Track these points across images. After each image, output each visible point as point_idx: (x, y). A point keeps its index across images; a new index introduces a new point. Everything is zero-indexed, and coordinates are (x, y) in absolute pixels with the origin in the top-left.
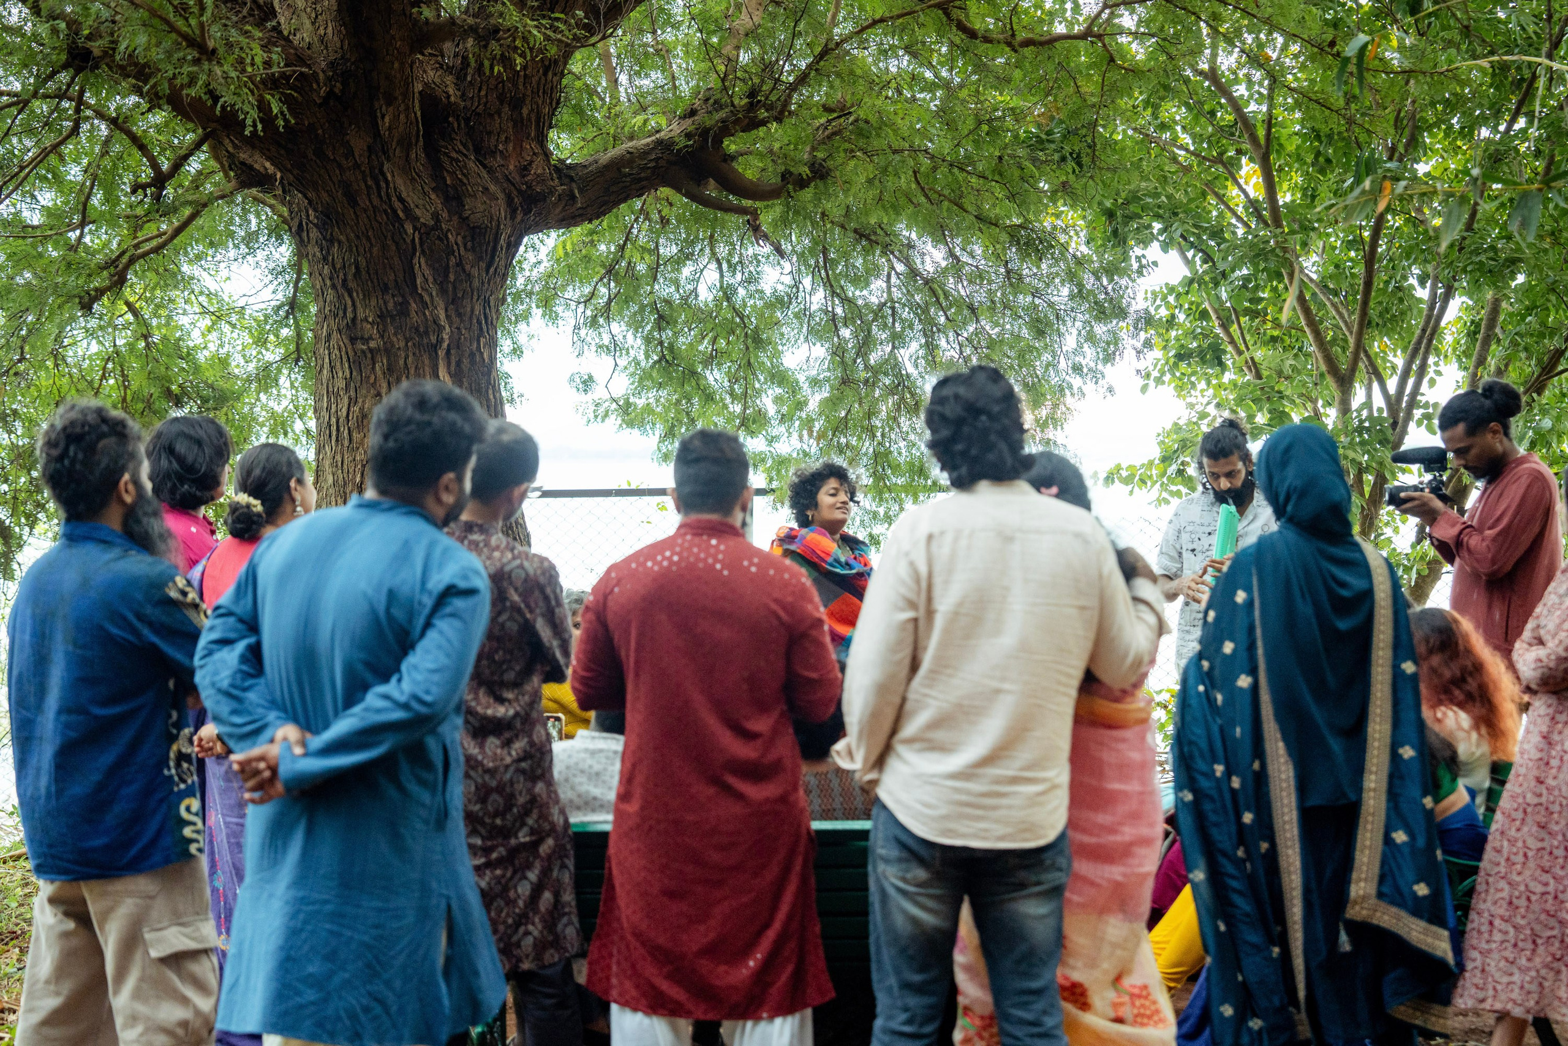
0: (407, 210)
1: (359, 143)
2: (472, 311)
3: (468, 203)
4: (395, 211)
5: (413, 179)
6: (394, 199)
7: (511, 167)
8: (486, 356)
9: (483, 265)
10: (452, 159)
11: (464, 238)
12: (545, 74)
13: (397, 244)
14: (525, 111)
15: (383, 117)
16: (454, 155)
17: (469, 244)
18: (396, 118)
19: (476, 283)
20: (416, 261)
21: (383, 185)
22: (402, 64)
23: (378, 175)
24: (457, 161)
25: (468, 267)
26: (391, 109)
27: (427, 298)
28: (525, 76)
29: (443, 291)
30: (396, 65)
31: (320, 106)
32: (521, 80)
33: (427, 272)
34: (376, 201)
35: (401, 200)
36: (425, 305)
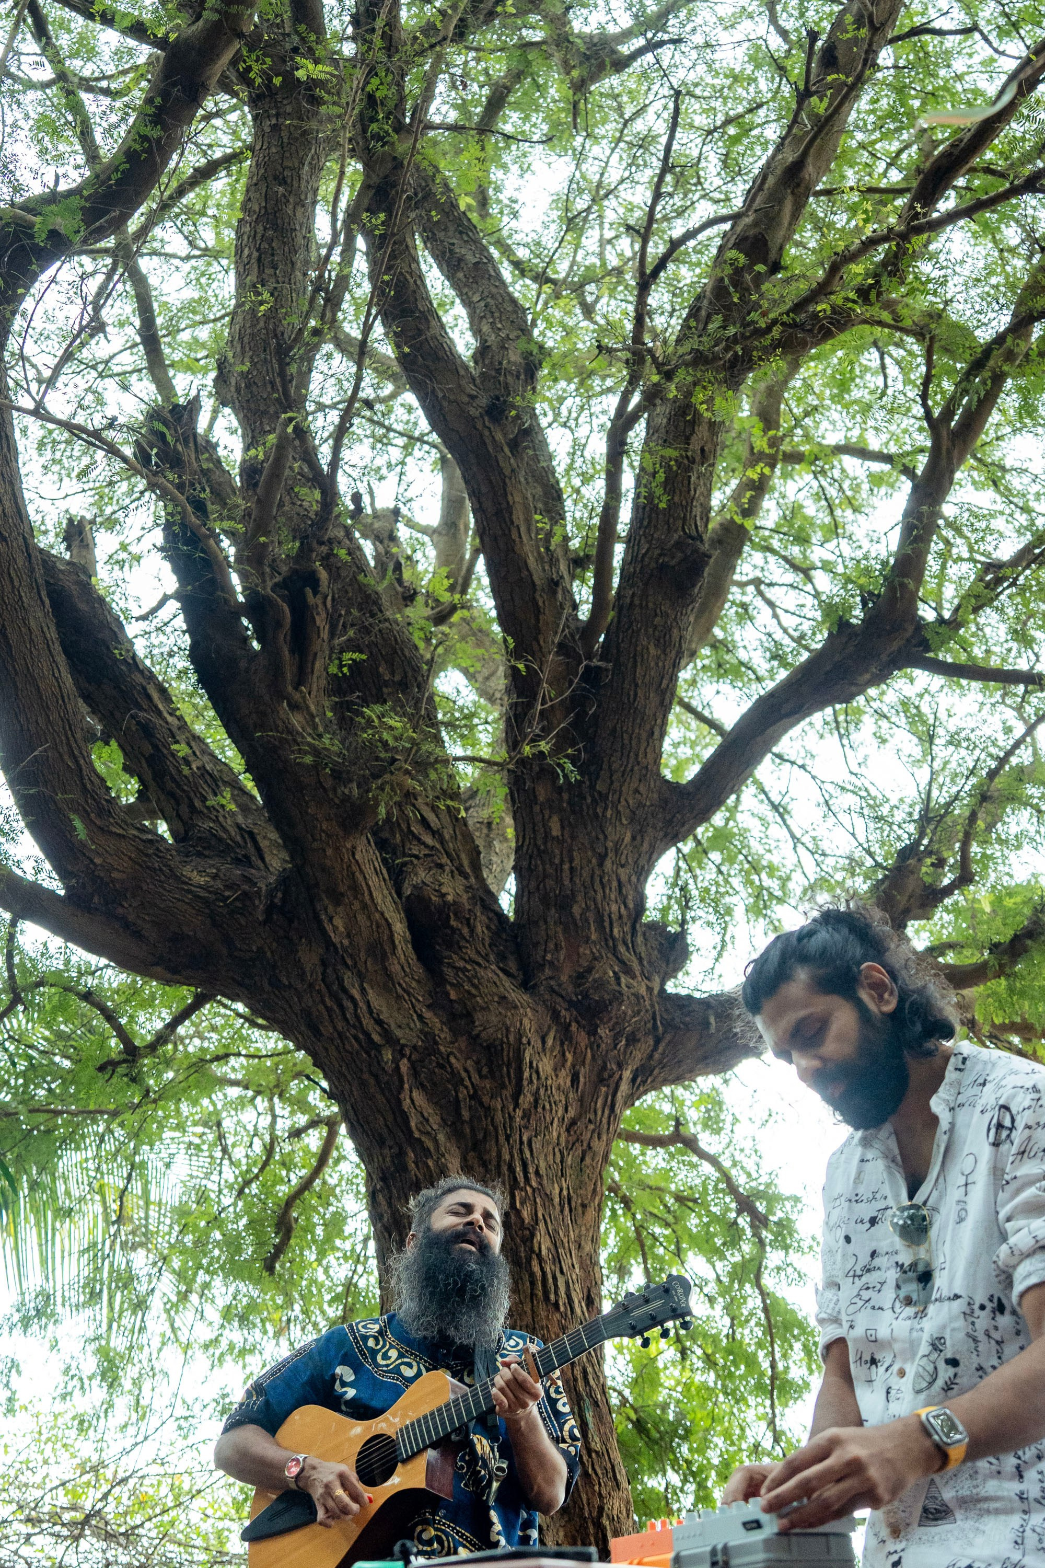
0: (387, 1034)
1: (309, 958)
2: (499, 1155)
3: (479, 1017)
4: (368, 1035)
5: (399, 997)
6: (365, 1021)
7: (564, 978)
8: (525, 1214)
9: (508, 1092)
10: (458, 969)
11: (477, 1062)
12: (601, 864)
13: (376, 1077)
14: (576, 910)
15: (331, 919)
16: (461, 964)
17: (485, 1070)
18: (351, 919)
19: (499, 1117)
20: (405, 1095)
21: (348, 1004)
22: (337, 849)
23: (339, 993)
24: (464, 970)
25: (486, 1099)
26: (340, 909)
27: (430, 1144)
28: (572, 869)
29: (456, 1133)
30: (329, 852)
31: (265, 922)
32: (566, 874)
33: (428, 1110)
34: (340, 1025)
35: (379, 1022)
36: (427, 1152)
